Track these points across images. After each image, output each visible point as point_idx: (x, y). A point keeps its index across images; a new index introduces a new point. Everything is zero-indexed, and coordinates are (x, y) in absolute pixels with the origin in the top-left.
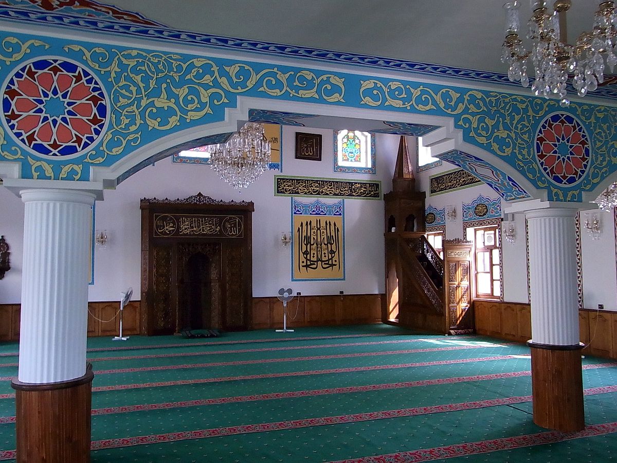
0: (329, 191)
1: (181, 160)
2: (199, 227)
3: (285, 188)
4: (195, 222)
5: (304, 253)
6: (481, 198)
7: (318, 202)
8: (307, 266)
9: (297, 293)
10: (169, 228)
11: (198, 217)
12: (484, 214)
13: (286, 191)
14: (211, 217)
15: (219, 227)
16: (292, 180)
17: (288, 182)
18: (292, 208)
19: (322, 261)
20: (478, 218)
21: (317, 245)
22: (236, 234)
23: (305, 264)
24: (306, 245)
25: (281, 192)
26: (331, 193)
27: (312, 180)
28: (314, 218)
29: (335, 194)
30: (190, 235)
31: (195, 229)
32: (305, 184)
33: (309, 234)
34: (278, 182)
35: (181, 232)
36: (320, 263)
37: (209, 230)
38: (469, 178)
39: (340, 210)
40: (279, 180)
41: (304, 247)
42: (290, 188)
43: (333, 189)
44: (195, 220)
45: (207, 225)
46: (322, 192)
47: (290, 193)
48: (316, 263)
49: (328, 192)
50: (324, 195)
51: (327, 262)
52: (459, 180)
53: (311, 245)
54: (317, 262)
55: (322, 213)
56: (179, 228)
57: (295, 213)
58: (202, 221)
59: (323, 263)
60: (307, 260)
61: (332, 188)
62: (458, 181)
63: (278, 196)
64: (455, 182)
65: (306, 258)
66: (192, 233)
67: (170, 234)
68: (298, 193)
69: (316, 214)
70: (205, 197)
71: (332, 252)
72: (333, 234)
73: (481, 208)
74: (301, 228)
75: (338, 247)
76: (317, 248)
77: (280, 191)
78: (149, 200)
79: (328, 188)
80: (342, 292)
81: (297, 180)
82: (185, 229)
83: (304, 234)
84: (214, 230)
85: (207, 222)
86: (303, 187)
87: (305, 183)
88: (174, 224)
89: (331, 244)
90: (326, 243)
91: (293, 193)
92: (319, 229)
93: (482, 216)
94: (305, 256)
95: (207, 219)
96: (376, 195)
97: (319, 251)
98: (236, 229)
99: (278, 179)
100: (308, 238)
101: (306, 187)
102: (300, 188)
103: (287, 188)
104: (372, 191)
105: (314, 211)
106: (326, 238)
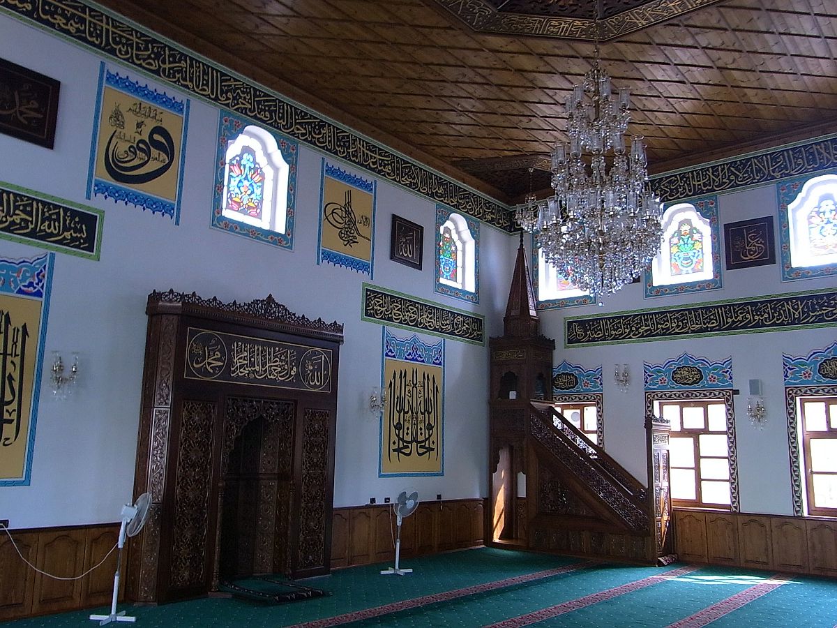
0: (429, 322)
1: (226, 224)
2: (264, 364)
3: (375, 308)
4: (258, 355)
5: (396, 427)
6: (687, 357)
7: (415, 339)
8: (398, 450)
9: (386, 499)
10: (213, 361)
11: (263, 344)
12: (694, 382)
13: (377, 314)
14: (284, 347)
15: (295, 369)
16: (386, 295)
17: (379, 298)
18: (383, 345)
19: (418, 442)
20: (680, 388)
21: (412, 413)
22: (321, 385)
23: (396, 447)
24: (399, 412)
25: (371, 315)
26: (430, 326)
27: (409, 301)
28: (409, 366)
29: (435, 330)
30: (249, 380)
31: (257, 368)
32: (400, 306)
33: (403, 394)
34: (367, 295)
35: (234, 372)
36: (414, 444)
37: (280, 372)
38: (659, 326)
39: (441, 356)
40: (369, 293)
41: (396, 414)
42: (382, 309)
43: (433, 321)
44: (258, 349)
45: (277, 361)
46: (421, 323)
47: (381, 318)
48: (410, 445)
49: (427, 324)
50: (422, 328)
51: (423, 444)
52: (637, 329)
53: (405, 413)
54: (411, 442)
55: (419, 359)
56: (230, 363)
57: (387, 355)
58: (270, 354)
59: (419, 445)
60: (399, 439)
61: (431, 318)
62: (634, 329)
63: (366, 320)
64: (627, 331)
65: (398, 436)
66: (252, 376)
67: (214, 373)
68: (390, 319)
69: (413, 359)
70: (278, 306)
71: (430, 427)
72: (431, 395)
73: (686, 373)
74: (393, 381)
75: (436, 418)
76: (412, 419)
77: (369, 313)
78: (183, 296)
79: (427, 317)
80: (439, 497)
81: (392, 297)
82: (241, 367)
83: (397, 393)
84: (287, 374)
85: (276, 356)
86: (398, 310)
87: (401, 304)
88: (223, 353)
89: (429, 413)
90: (423, 411)
91: (385, 319)
92: (415, 385)
93: (690, 385)
94: (397, 431)
95: (277, 349)
96: (479, 338)
97: (414, 424)
98: (321, 374)
99: (367, 290)
100: (401, 400)
101: (401, 311)
102: (394, 311)
103: (379, 308)
104: (475, 330)
105: (410, 354)
106: (422, 402)
